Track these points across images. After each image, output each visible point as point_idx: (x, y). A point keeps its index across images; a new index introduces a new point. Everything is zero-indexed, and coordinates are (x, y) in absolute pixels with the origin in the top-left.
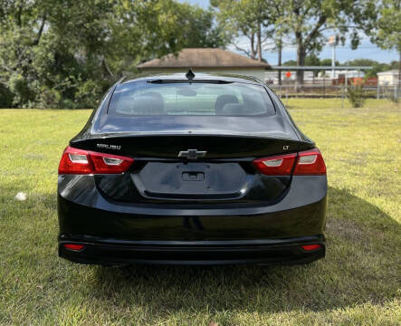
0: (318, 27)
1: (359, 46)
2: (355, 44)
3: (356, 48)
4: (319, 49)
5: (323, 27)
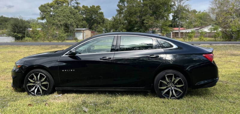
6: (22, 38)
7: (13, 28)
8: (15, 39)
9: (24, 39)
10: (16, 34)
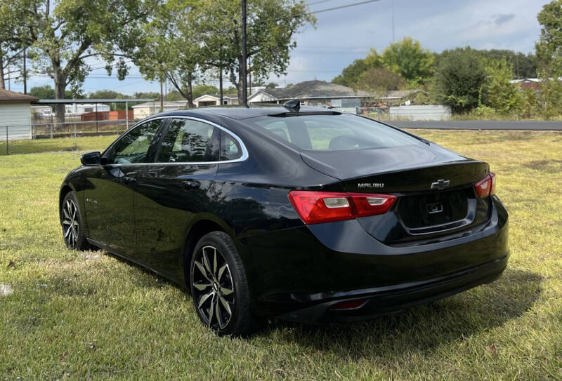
0: (80, 53)
1: (126, 77)
2: (123, 74)
3: (123, 79)
4: (82, 79)
5: (85, 53)
6: (469, 107)
7: (446, 81)
8: (452, 112)
9: (473, 110)
10: (452, 96)
